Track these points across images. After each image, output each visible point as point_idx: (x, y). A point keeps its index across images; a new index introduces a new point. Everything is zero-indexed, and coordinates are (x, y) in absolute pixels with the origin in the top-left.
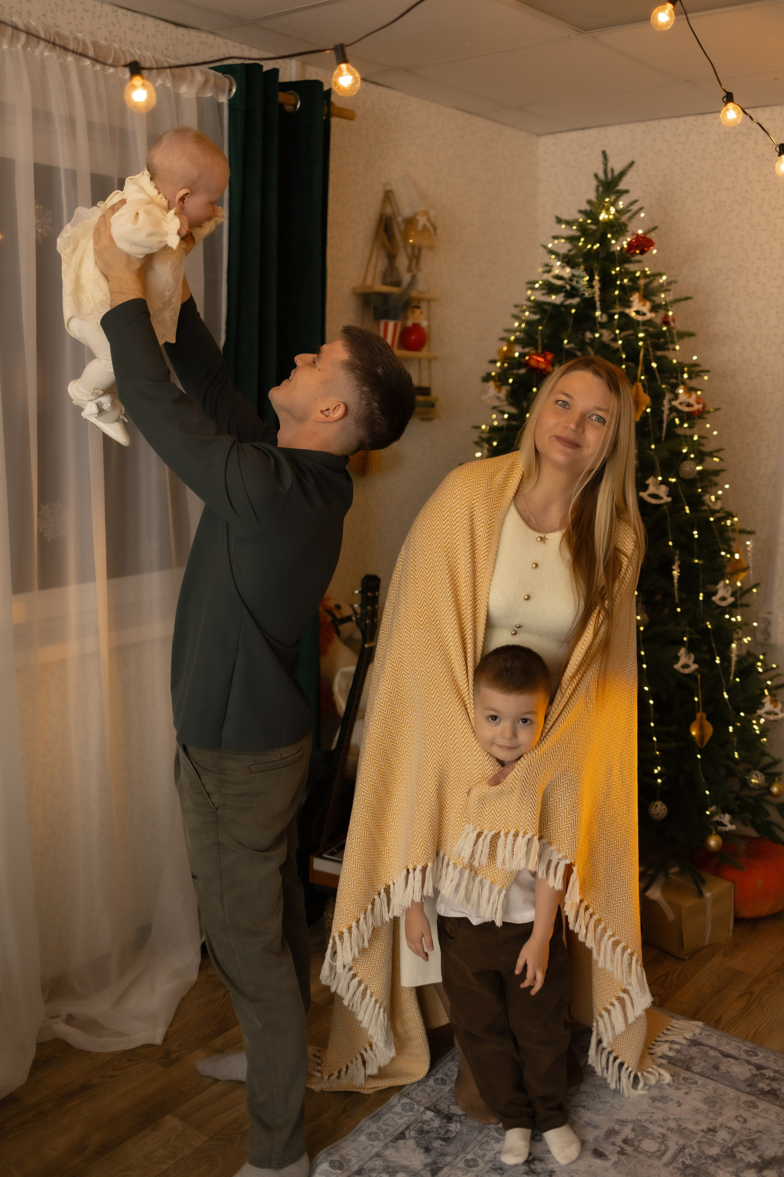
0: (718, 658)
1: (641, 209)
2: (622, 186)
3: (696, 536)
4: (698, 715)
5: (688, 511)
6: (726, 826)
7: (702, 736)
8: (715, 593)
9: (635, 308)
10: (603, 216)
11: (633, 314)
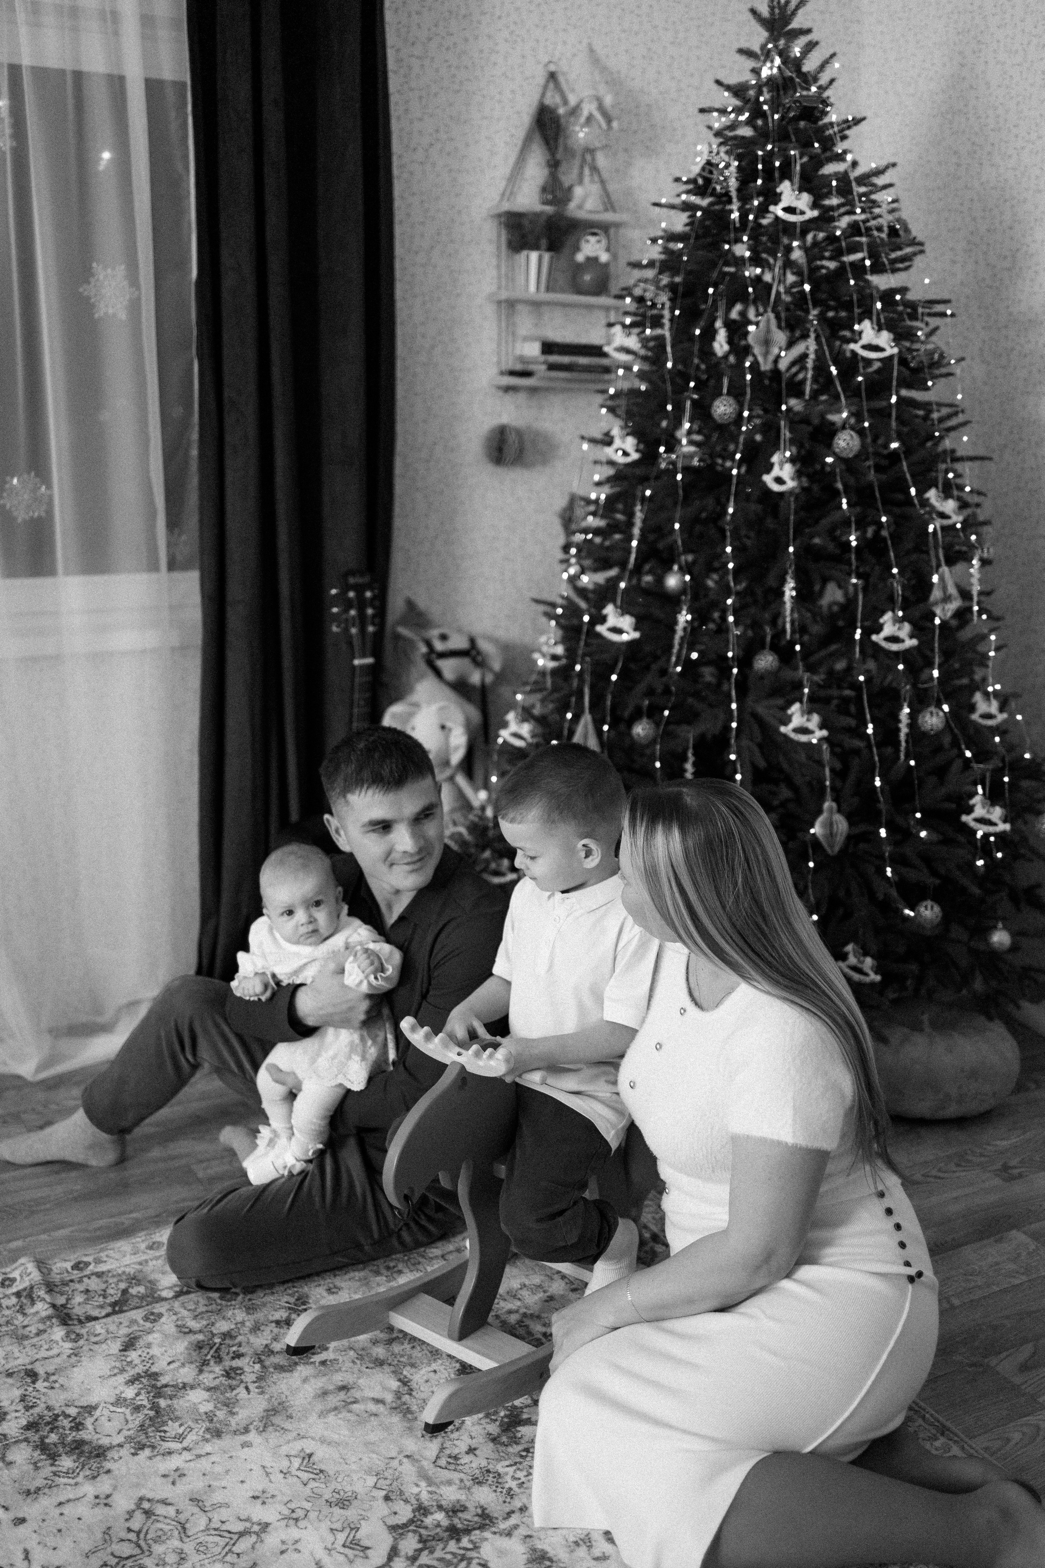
0: (871, 726)
1: (833, 55)
2: (795, 25)
3: (854, 544)
4: (826, 805)
5: (845, 506)
6: (866, 974)
7: (831, 835)
8: (879, 629)
9: (783, 204)
10: (765, 72)
11: (781, 214)
